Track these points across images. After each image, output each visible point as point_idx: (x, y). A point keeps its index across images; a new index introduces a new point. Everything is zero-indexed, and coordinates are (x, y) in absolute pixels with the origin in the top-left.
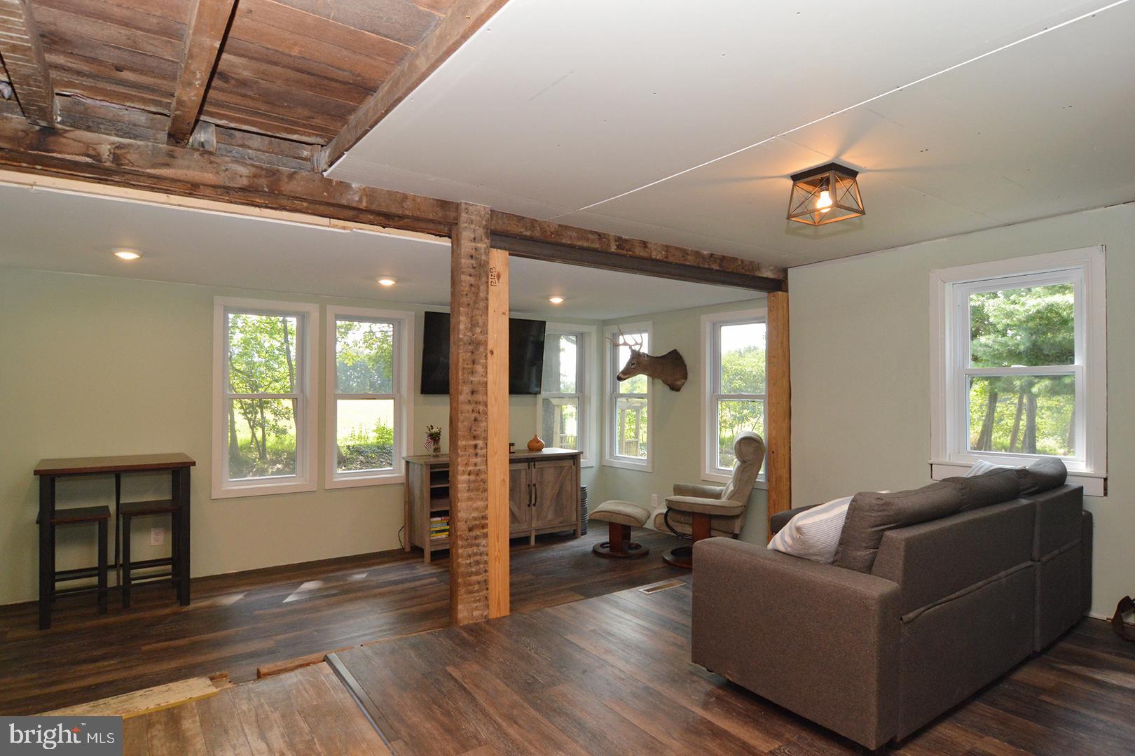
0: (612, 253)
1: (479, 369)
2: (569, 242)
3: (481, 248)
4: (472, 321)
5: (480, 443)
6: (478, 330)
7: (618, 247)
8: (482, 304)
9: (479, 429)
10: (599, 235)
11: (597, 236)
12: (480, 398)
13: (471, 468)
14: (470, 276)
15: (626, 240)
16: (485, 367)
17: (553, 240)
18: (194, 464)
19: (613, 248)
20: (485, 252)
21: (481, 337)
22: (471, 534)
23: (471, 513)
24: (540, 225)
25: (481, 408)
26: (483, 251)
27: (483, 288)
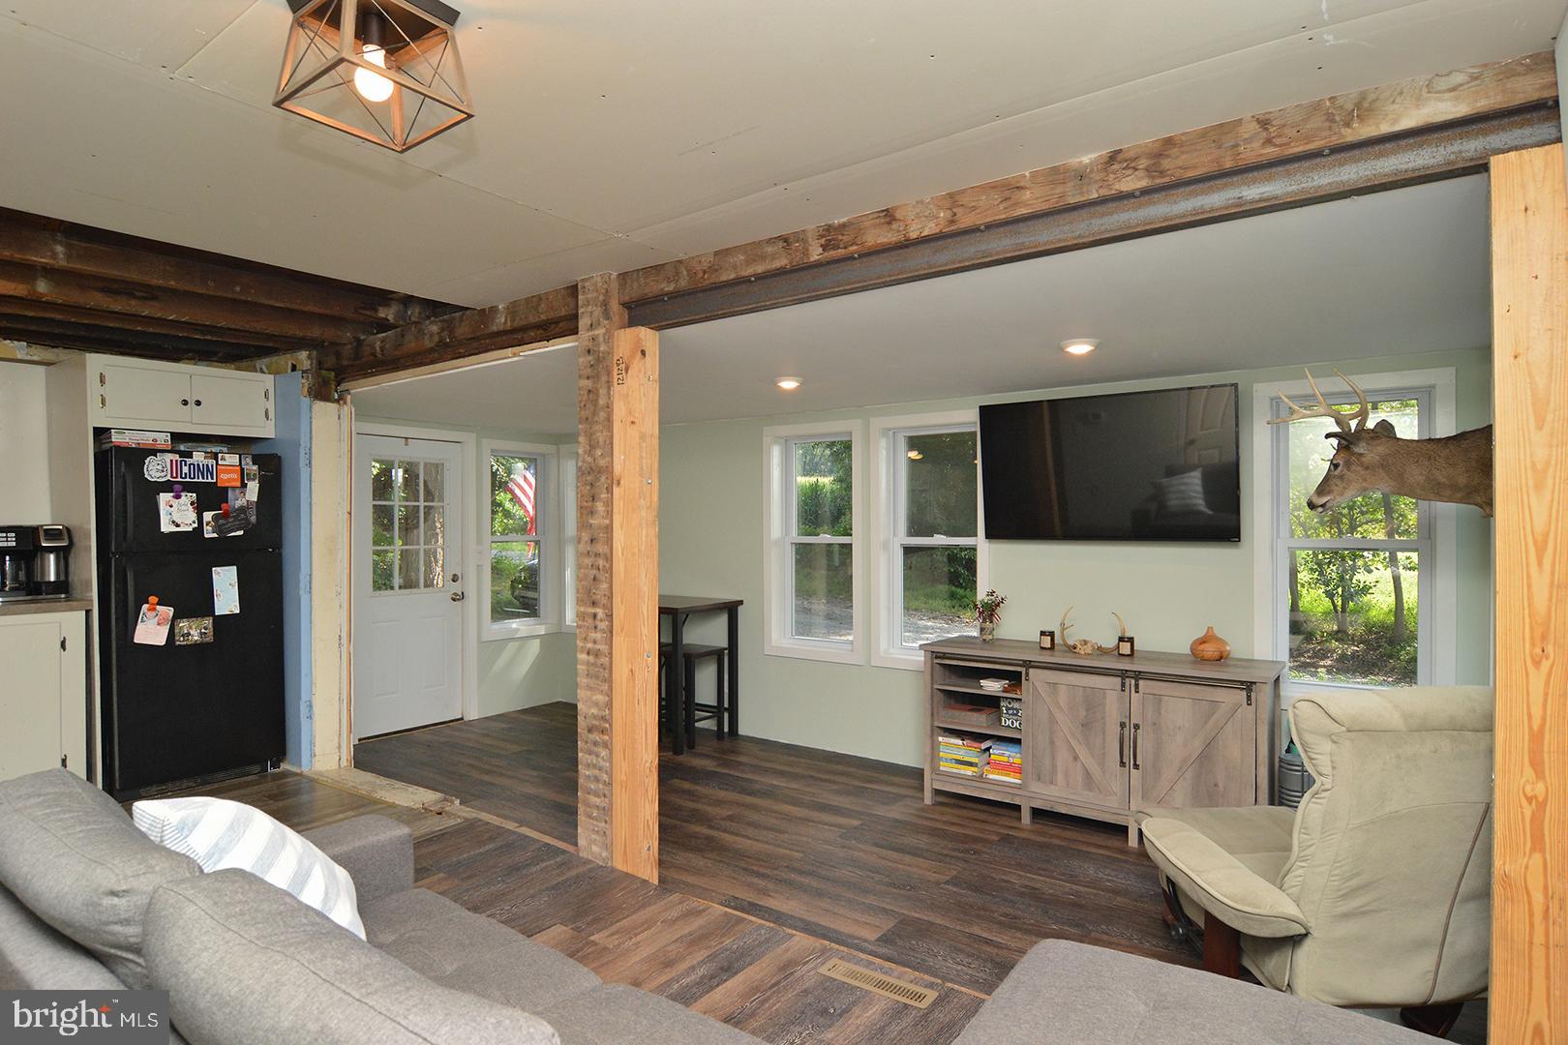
0: (818, 265)
1: (600, 507)
2: (732, 276)
3: (598, 335)
4: (590, 441)
5: (600, 612)
6: (599, 452)
7: (825, 247)
8: (602, 415)
9: (598, 592)
10: (785, 239)
11: (781, 244)
12: (601, 548)
13: (590, 645)
14: (588, 378)
15: (843, 226)
16: (609, 503)
17: (707, 282)
18: (741, 602)
19: (816, 254)
20: (604, 338)
21: (602, 462)
22: (590, 736)
23: (590, 708)
24: (686, 268)
25: (601, 562)
26: (601, 339)
27: (602, 392)
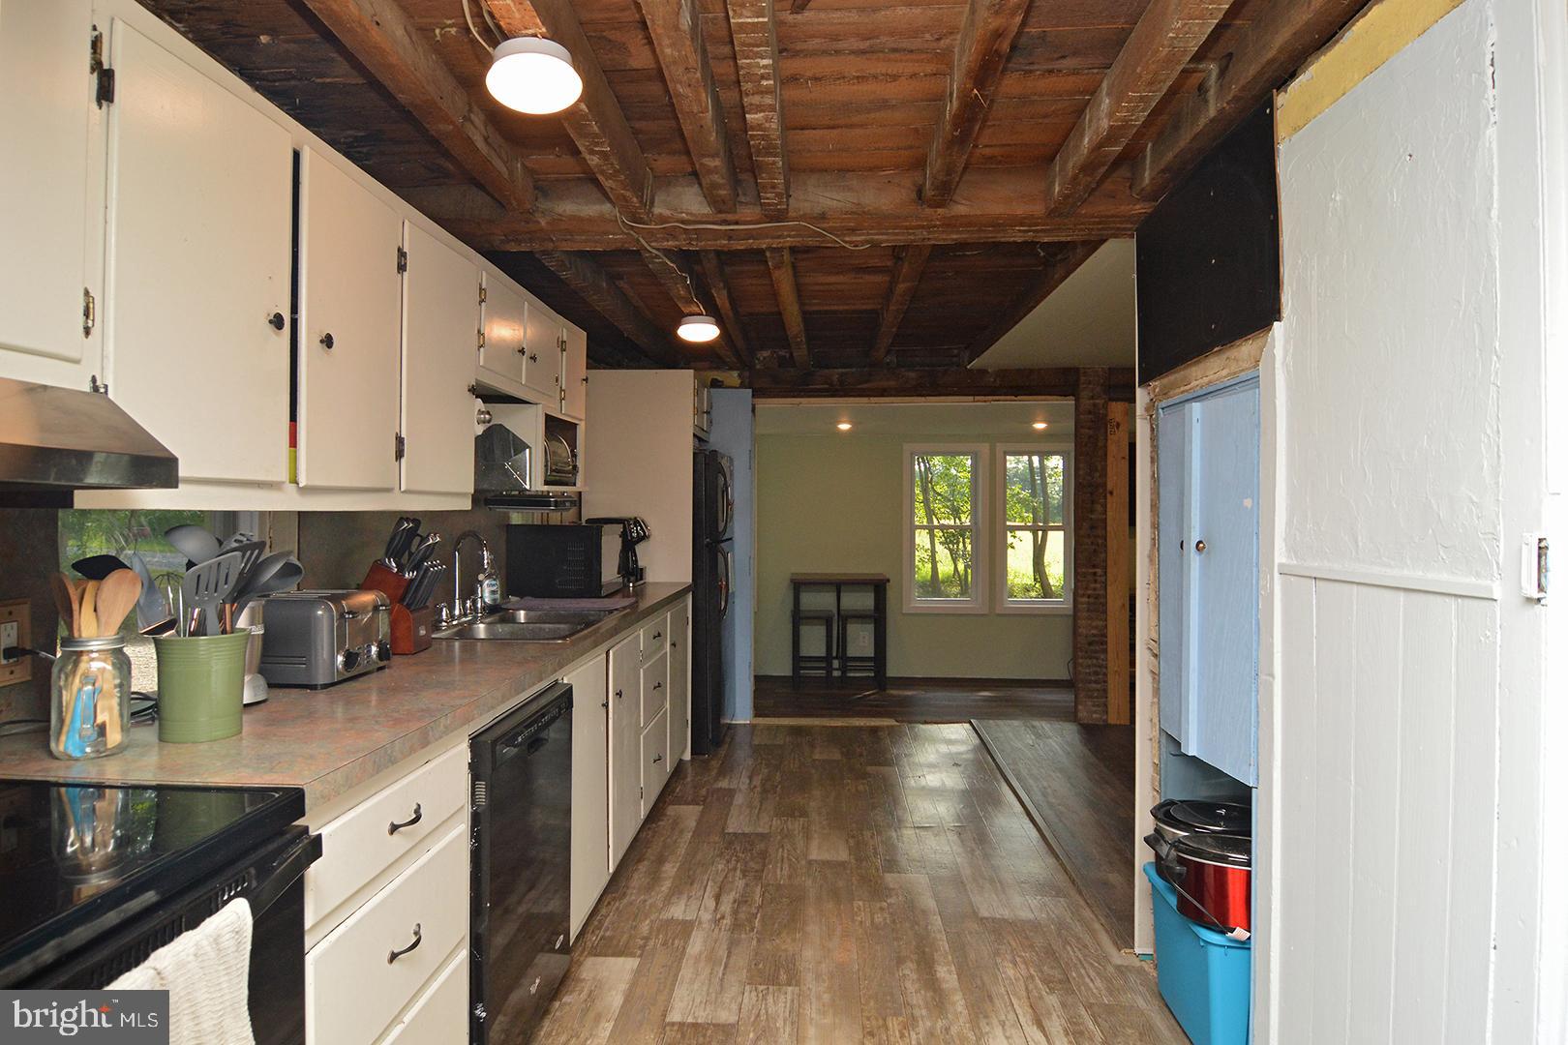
1: (1099, 508)
3: (1099, 403)
4: (1091, 467)
5: (1099, 571)
6: (1097, 474)
8: (1100, 452)
12: (1099, 532)
13: (1089, 592)
14: (1089, 429)
18: (888, 581)
21: (1100, 480)
22: (1090, 647)
25: (1101, 541)
26: (1101, 405)
27: (1101, 438)
